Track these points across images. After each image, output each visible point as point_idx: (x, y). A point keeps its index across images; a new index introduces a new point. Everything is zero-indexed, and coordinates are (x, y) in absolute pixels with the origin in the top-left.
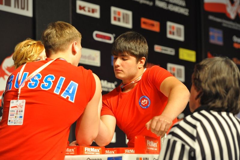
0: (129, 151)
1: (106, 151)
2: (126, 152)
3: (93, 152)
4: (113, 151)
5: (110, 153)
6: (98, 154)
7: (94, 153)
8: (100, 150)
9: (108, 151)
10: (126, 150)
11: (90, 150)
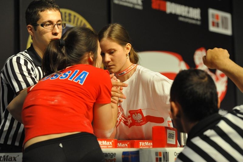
0: (144, 143)
1: (118, 144)
2: (140, 145)
3: (105, 145)
4: (126, 144)
5: (122, 145)
6: (111, 147)
7: (106, 147)
8: (112, 143)
9: (121, 144)
10: (140, 143)
11: (102, 143)
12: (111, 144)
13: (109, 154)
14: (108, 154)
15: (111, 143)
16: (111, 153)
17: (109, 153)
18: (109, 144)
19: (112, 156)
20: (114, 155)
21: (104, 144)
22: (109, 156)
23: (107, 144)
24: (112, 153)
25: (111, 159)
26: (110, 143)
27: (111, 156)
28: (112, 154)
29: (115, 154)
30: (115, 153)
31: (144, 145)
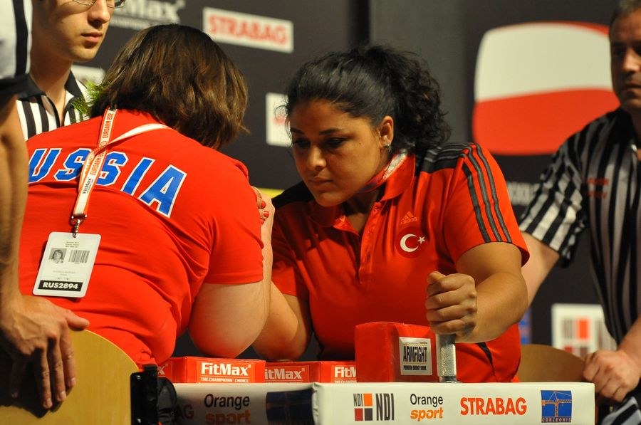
12: (246, 374)
13: (230, 400)
14: (229, 398)
15: (244, 370)
16: (238, 398)
17: (232, 398)
18: (238, 374)
19: (240, 404)
20: (244, 401)
21: (224, 373)
22: (232, 405)
23: (233, 374)
24: (241, 398)
25: (236, 412)
26: (241, 371)
27: (236, 405)
28: (238, 400)
29: (248, 401)
30: (248, 397)
31: (347, 376)
